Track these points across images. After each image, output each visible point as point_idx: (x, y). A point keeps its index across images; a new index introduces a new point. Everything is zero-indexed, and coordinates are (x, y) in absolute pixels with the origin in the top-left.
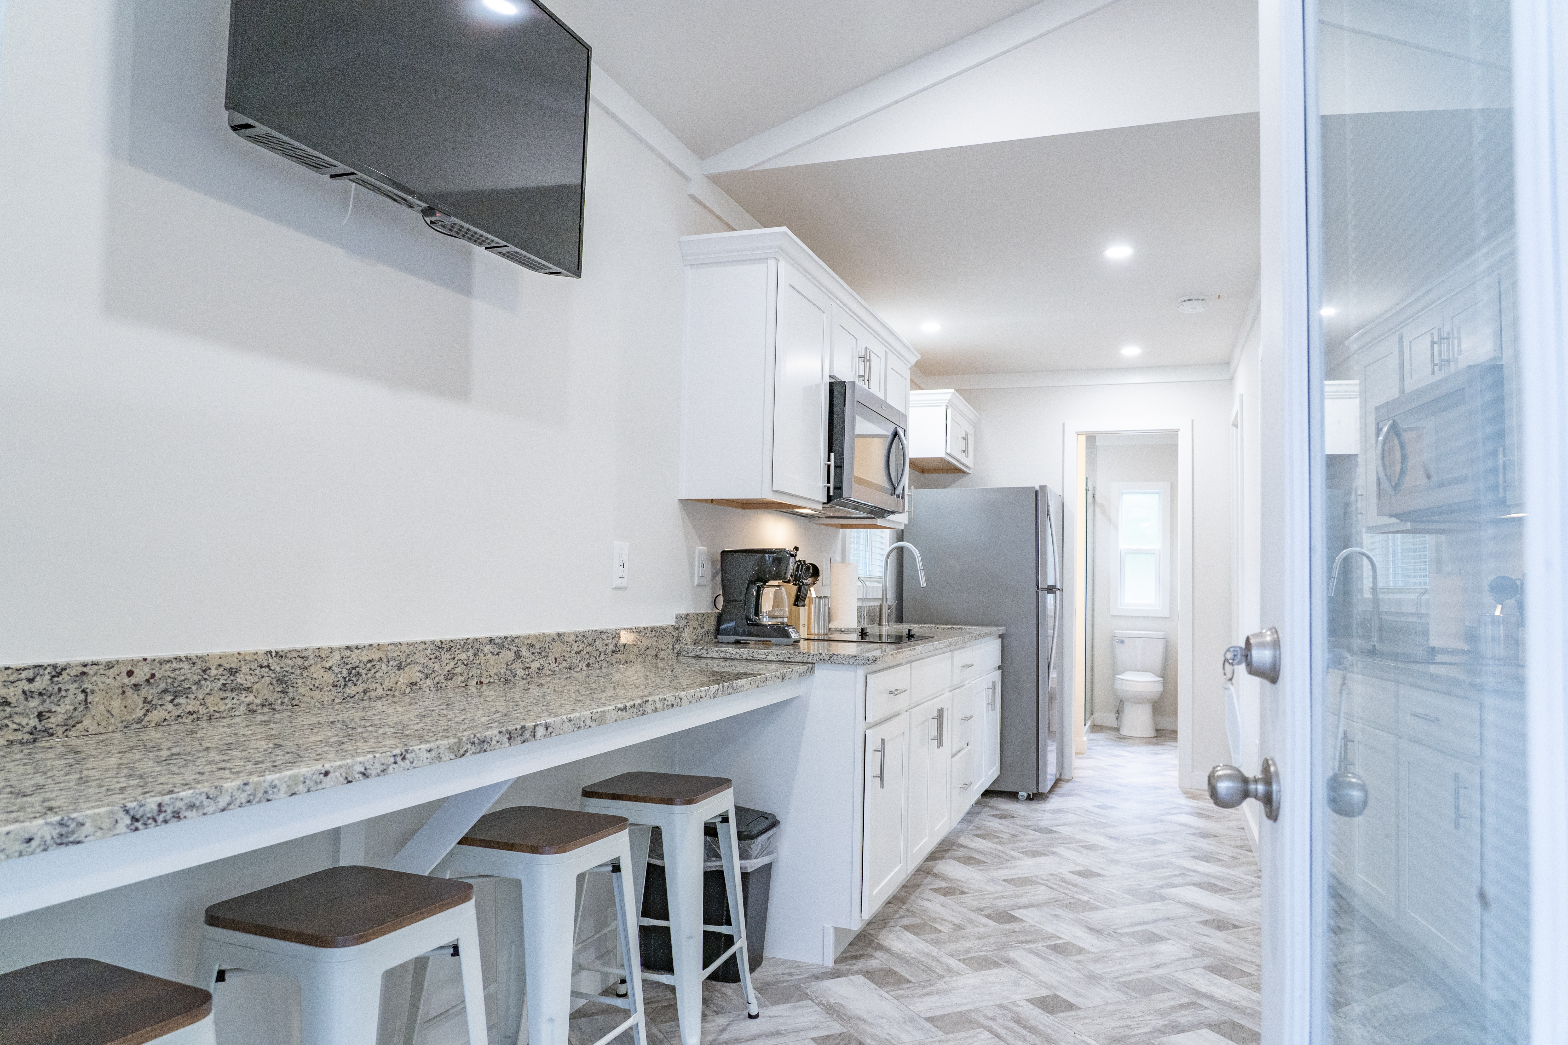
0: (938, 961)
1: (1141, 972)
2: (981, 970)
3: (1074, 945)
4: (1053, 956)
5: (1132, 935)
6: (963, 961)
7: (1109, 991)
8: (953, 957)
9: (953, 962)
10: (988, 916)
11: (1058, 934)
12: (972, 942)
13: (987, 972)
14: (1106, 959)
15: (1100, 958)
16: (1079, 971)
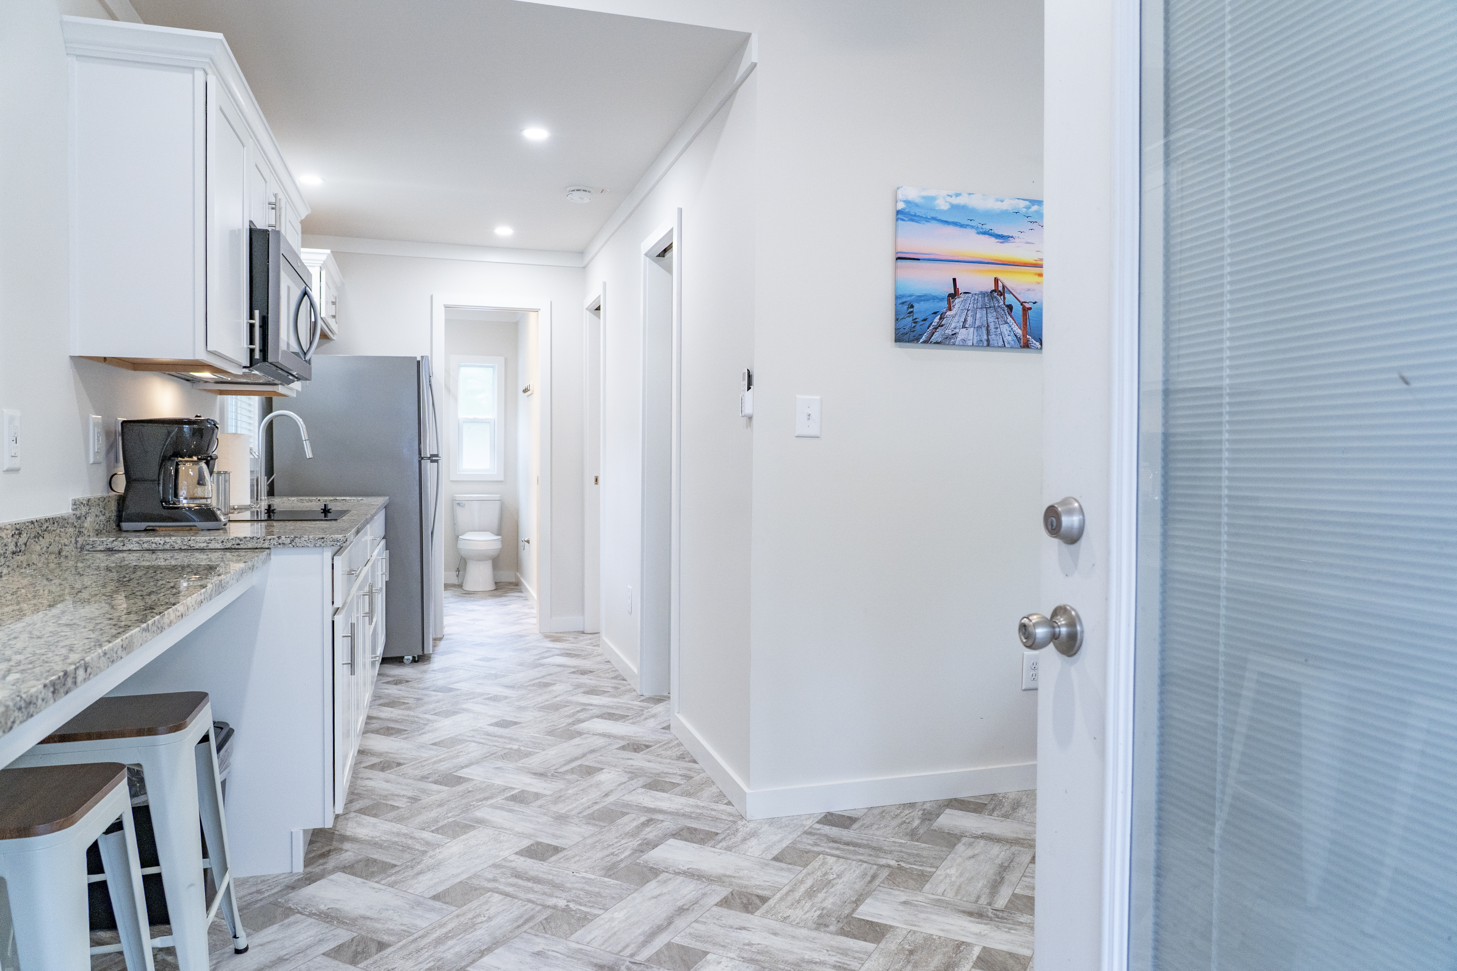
0: (411, 837)
1: (596, 803)
2: (459, 836)
3: (528, 792)
4: (517, 807)
5: (572, 771)
6: (436, 831)
7: (580, 827)
8: (424, 830)
9: (427, 835)
10: (435, 782)
11: (510, 785)
12: (435, 811)
13: (465, 836)
14: (563, 798)
15: (558, 799)
16: (545, 814)
